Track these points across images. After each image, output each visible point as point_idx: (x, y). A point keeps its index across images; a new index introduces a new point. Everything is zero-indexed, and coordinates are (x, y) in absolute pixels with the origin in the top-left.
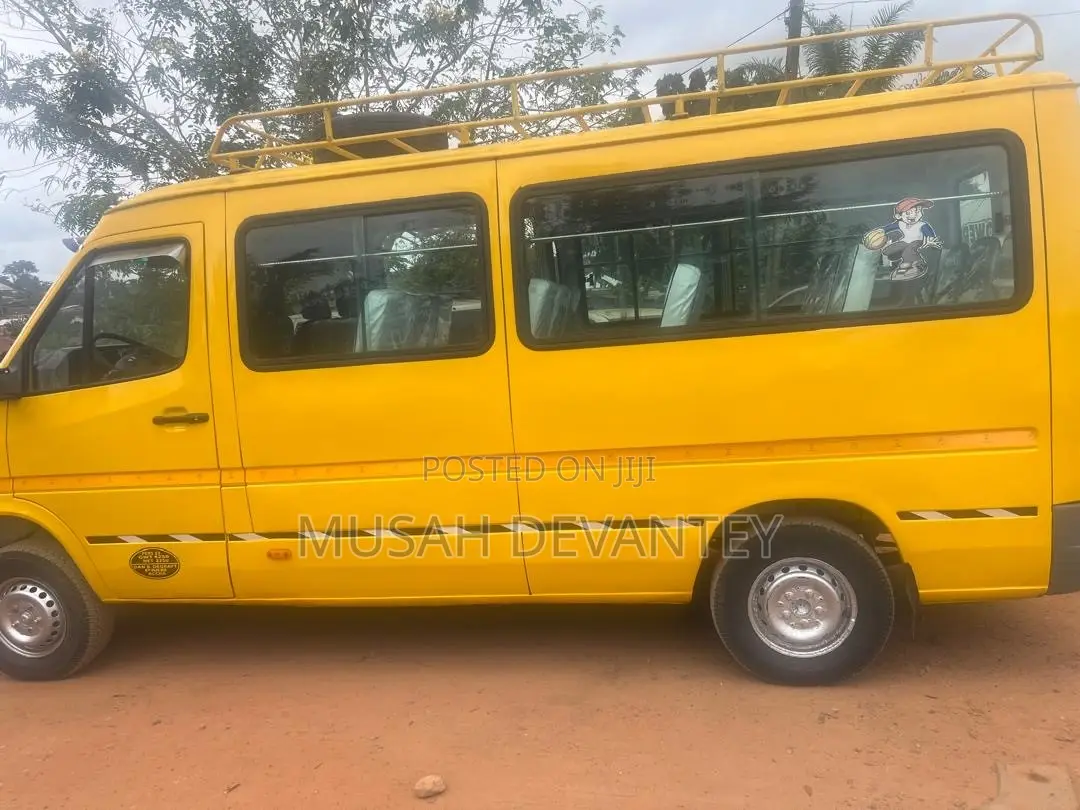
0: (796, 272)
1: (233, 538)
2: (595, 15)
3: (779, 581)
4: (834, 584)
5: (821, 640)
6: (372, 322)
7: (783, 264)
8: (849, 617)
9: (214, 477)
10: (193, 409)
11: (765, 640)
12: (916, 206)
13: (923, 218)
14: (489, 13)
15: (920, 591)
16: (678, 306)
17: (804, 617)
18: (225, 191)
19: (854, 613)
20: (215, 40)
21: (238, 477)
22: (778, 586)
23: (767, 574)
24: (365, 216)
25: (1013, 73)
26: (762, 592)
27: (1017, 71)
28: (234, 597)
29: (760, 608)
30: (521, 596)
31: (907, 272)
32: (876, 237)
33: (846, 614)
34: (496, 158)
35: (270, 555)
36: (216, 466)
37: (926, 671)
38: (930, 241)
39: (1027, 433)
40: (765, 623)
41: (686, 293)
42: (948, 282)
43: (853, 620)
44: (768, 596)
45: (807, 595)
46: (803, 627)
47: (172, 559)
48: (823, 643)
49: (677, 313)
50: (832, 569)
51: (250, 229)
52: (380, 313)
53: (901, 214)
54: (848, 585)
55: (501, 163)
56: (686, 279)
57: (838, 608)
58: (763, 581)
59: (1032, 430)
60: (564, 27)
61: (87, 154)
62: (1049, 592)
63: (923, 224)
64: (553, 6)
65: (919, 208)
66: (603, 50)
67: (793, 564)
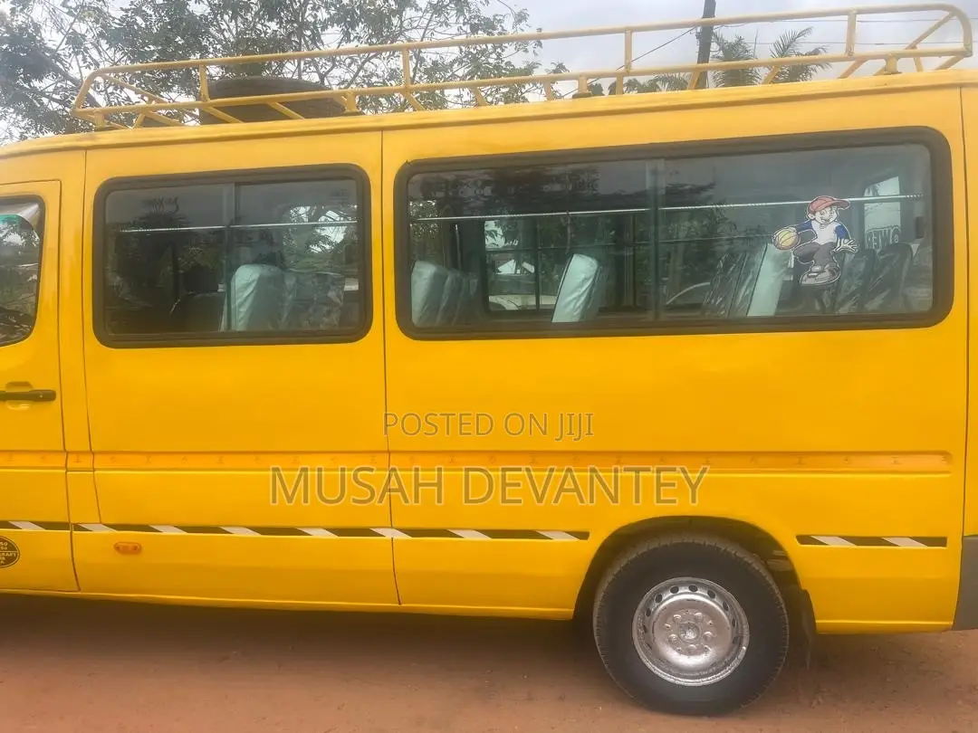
0: (696, 269)
1: (78, 527)
2: (521, 17)
3: (667, 602)
4: (725, 608)
5: (709, 668)
6: (238, 301)
7: (685, 261)
8: (740, 645)
9: (60, 461)
10: (39, 385)
11: (649, 665)
12: (830, 206)
13: (839, 219)
14: (421, 9)
15: (817, 621)
16: (571, 301)
17: (692, 642)
18: (86, 148)
19: (746, 641)
20: (154, 17)
21: (86, 461)
22: (665, 608)
23: (654, 593)
24: (238, 184)
25: (938, 69)
26: (649, 613)
27: (945, 66)
28: (79, 590)
29: (646, 630)
30: (389, 605)
31: (818, 276)
32: (787, 236)
33: (737, 641)
34: (382, 129)
35: (117, 548)
36: (62, 449)
37: (819, 703)
38: (845, 244)
39: (941, 457)
40: (651, 646)
41: (581, 285)
42: (853, 288)
43: (744, 648)
44: (654, 618)
45: (696, 619)
46: (690, 653)
47: (11, 547)
48: (711, 671)
49: (572, 306)
50: (723, 590)
51: (111, 192)
52: (250, 290)
53: (814, 213)
54: (740, 610)
55: (387, 134)
56: (581, 270)
57: (729, 634)
58: (650, 602)
59: (945, 454)
60: (489, 25)
61: (20, 118)
62: (954, 628)
63: (838, 224)
64: (480, 6)
65: (834, 208)
66: (526, 51)
67: (683, 584)
